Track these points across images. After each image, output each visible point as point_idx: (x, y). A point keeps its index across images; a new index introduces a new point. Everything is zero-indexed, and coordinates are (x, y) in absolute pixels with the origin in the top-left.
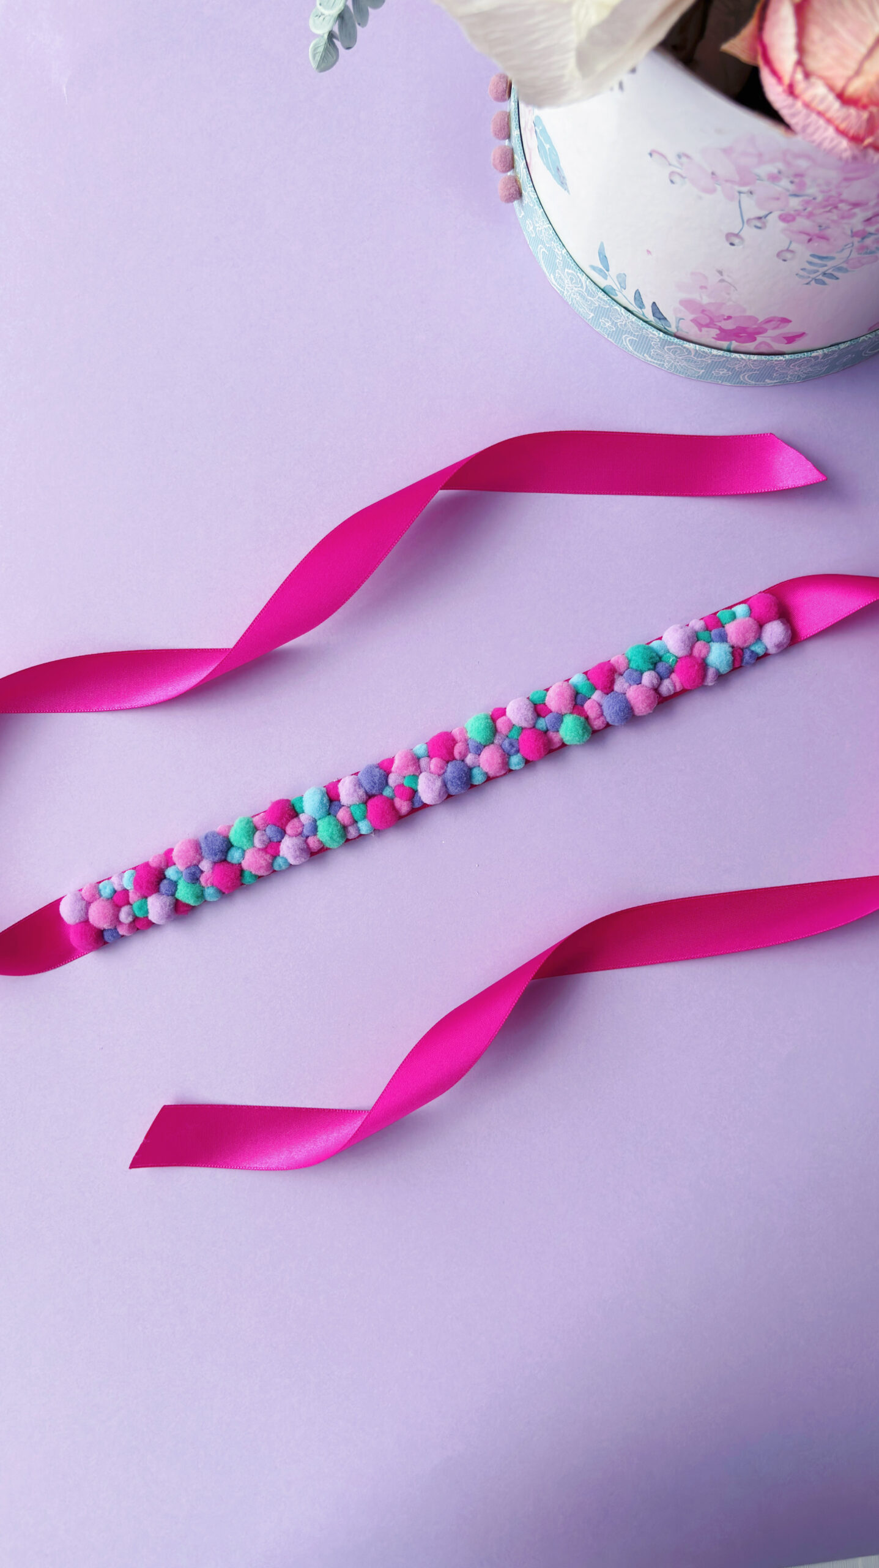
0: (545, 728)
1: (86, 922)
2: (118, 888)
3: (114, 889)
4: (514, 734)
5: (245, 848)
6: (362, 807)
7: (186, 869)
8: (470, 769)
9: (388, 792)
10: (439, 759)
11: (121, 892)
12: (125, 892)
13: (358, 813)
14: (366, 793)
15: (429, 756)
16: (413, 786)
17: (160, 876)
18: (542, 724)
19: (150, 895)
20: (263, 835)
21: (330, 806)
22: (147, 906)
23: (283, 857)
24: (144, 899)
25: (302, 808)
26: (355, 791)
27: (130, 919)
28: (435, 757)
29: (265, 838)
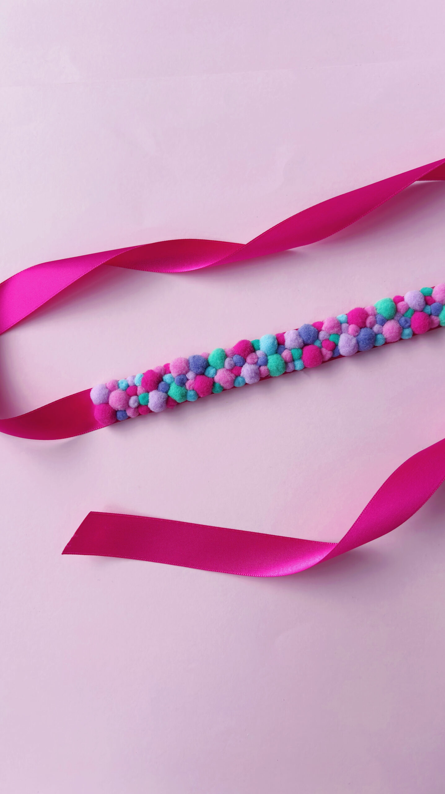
0: (430, 313)
1: (107, 403)
2: (130, 383)
3: (128, 384)
4: (409, 314)
5: (218, 368)
6: (300, 351)
7: (178, 375)
8: (376, 335)
9: (318, 344)
10: (356, 326)
11: (132, 387)
12: (135, 387)
13: (296, 353)
14: (304, 341)
15: (348, 323)
16: (336, 341)
17: (160, 379)
18: (428, 309)
19: (151, 390)
20: (231, 360)
21: (278, 347)
22: (148, 398)
23: (242, 377)
24: (147, 393)
25: (259, 346)
26: (296, 339)
27: (136, 405)
28: (352, 324)
29: (232, 362)
